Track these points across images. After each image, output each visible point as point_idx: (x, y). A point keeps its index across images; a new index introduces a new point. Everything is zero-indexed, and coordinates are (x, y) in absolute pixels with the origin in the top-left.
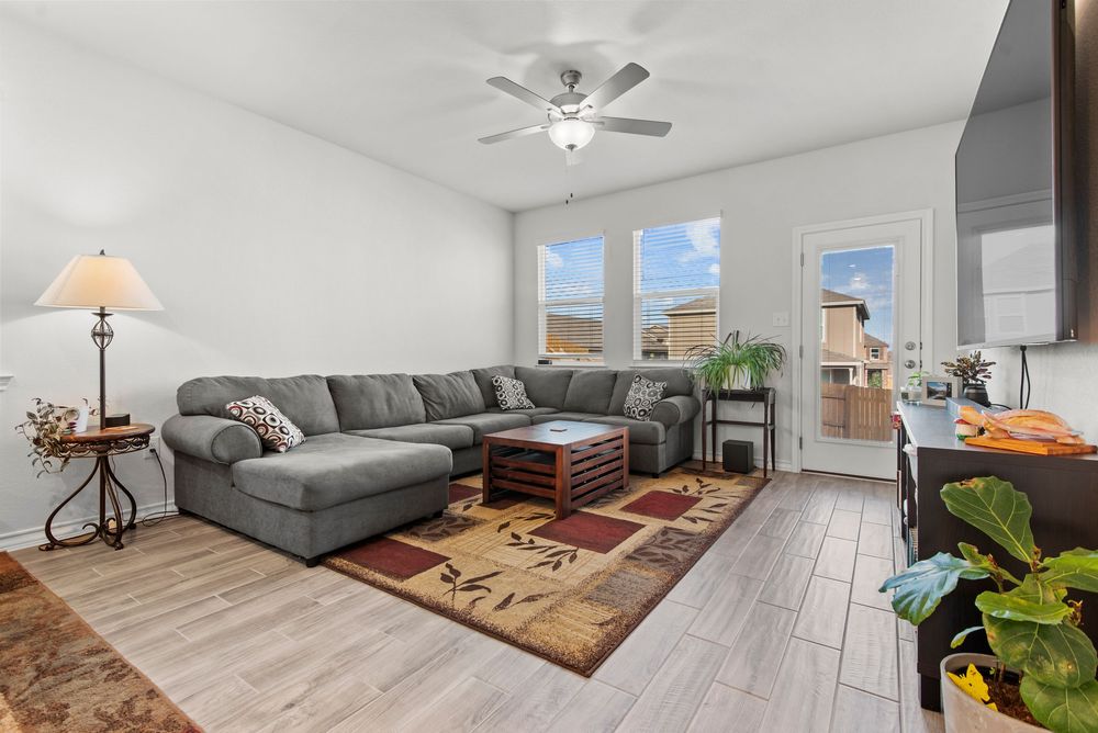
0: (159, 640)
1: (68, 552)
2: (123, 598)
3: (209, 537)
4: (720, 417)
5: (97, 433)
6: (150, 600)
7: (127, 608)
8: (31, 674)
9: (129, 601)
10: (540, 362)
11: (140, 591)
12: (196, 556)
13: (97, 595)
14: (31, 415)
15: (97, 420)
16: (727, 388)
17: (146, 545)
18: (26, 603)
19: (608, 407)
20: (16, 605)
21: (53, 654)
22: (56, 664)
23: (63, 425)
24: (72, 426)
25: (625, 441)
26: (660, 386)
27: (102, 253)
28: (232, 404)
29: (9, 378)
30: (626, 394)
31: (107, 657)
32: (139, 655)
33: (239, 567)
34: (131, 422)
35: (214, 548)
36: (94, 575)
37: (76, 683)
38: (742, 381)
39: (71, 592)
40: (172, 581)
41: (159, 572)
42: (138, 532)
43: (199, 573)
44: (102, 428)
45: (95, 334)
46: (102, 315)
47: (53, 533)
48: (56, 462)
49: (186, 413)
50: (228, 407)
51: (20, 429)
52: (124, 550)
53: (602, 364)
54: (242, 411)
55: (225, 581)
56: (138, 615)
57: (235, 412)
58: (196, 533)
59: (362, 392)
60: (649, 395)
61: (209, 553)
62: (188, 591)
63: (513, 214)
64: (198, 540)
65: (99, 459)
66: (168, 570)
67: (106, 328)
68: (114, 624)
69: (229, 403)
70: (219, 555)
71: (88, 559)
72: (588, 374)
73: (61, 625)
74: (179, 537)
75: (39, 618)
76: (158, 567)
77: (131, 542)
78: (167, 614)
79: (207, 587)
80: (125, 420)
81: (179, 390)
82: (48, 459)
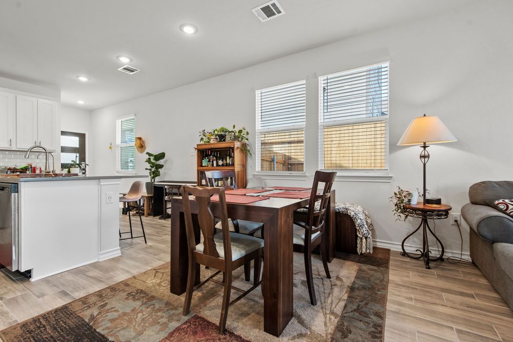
0: (404, 331)
1: (408, 260)
2: (410, 295)
3: (479, 286)
5: (421, 206)
6: (419, 305)
7: (406, 302)
8: (355, 307)
9: (411, 299)
11: (418, 297)
12: (462, 294)
13: (402, 287)
14: (395, 194)
15: (422, 200)
17: (441, 273)
18: (378, 275)
20: (375, 274)
21: (366, 304)
22: (364, 309)
23: (406, 200)
24: (409, 201)
27: (425, 115)
28: (501, 201)
29: (392, 177)
31: (379, 321)
32: (392, 332)
33: (485, 318)
34: (442, 203)
35: (478, 295)
36: (408, 276)
37: (361, 325)
39: (394, 279)
40: (438, 301)
41: (435, 292)
42: (443, 264)
43: (454, 306)
44: (424, 204)
45: (421, 157)
46: (425, 147)
47: (405, 248)
48: (403, 216)
49: (474, 203)
50: (496, 202)
51: (391, 199)
52: (430, 270)
54: (508, 207)
55: (467, 322)
56: (407, 310)
57: (502, 207)
58: (473, 279)
61: (472, 296)
62: (440, 313)
64: (471, 284)
65: (423, 219)
66: (440, 293)
67: (426, 153)
68: (396, 307)
69: (498, 199)
70: (478, 302)
71: (413, 267)
73: (379, 293)
74: (461, 276)
75: (376, 284)
76: (436, 288)
77: (435, 268)
78: (420, 319)
79: (453, 318)
80: (438, 202)
81: (470, 188)
82: (400, 214)
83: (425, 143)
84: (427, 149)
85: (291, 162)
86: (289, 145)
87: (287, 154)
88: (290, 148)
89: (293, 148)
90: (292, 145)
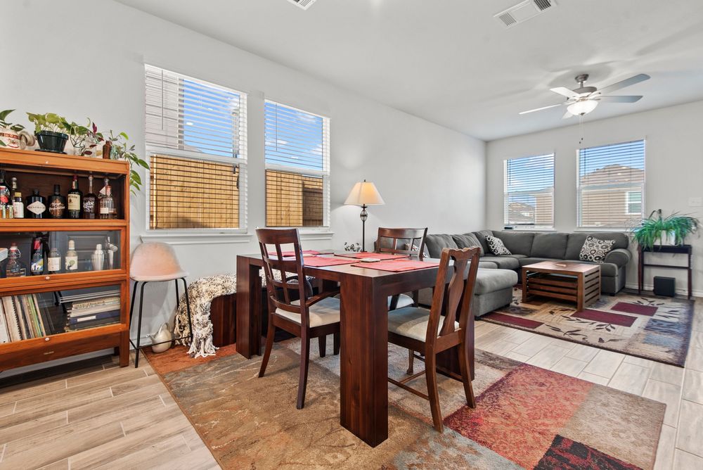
4: (646, 262)
10: (506, 228)
16: (659, 244)
19: (565, 255)
25: (599, 274)
26: (609, 243)
27: (365, 181)
29: (333, 234)
30: (581, 248)
38: (669, 239)
45: (361, 216)
46: (364, 207)
53: (553, 229)
59: (437, 243)
60: (602, 247)
63: (487, 143)
67: (365, 213)
72: (547, 235)
83: (364, 204)
84: (365, 209)
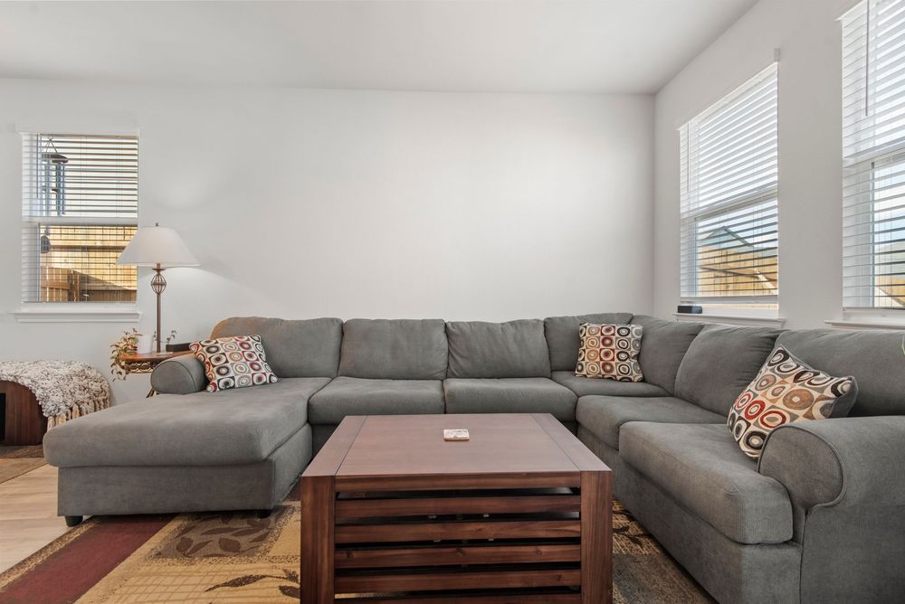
10: (679, 309)
24: (134, 349)
29: (139, 314)
44: (158, 352)
45: (153, 284)
46: (159, 270)
48: (124, 373)
57: (194, 349)
63: (654, 96)
67: (160, 279)
82: (120, 370)
83: (158, 265)
84: (162, 273)
85: (87, 286)
86: (85, 254)
87: (79, 271)
88: (86, 260)
89: (93, 260)
90: (92, 254)
